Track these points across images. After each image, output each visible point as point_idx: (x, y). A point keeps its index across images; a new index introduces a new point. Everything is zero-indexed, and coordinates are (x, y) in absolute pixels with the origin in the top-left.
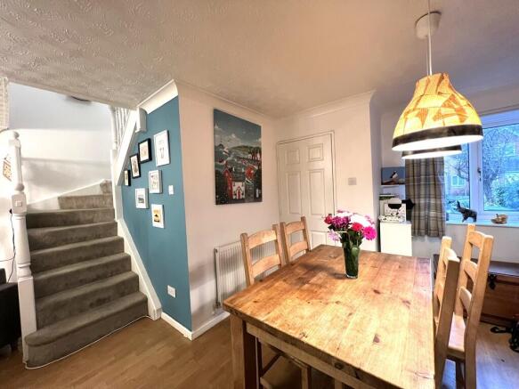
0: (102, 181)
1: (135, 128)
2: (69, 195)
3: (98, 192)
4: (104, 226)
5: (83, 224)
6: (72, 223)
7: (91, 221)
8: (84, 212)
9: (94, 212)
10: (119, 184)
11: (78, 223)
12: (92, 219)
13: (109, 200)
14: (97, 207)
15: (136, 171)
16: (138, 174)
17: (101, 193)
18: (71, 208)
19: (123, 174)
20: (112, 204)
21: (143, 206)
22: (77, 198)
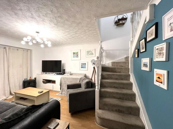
0: (125, 56)
1: (145, 21)
2: (115, 62)
3: (124, 60)
4: (124, 75)
5: (117, 73)
6: (114, 72)
7: (120, 72)
8: (118, 68)
9: (122, 69)
10: (132, 57)
11: (116, 72)
12: (120, 71)
13: (127, 64)
14: (122, 67)
15: (143, 49)
16: (144, 50)
17: (125, 61)
18: (114, 66)
19: (135, 51)
20: (128, 66)
21: (147, 69)
22: (117, 63)
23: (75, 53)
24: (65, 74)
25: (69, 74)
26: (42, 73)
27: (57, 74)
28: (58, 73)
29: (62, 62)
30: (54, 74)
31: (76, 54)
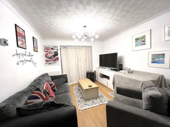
23: (138, 39)
24: (121, 71)
25: (126, 72)
26: (99, 67)
27: (111, 70)
28: (113, 68)
29: (119, 55)
30: (109, 69)
31: (141, 41)
